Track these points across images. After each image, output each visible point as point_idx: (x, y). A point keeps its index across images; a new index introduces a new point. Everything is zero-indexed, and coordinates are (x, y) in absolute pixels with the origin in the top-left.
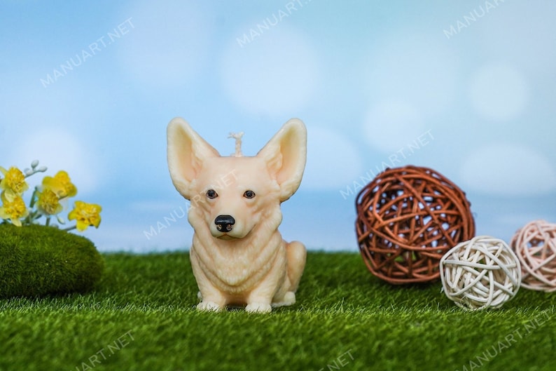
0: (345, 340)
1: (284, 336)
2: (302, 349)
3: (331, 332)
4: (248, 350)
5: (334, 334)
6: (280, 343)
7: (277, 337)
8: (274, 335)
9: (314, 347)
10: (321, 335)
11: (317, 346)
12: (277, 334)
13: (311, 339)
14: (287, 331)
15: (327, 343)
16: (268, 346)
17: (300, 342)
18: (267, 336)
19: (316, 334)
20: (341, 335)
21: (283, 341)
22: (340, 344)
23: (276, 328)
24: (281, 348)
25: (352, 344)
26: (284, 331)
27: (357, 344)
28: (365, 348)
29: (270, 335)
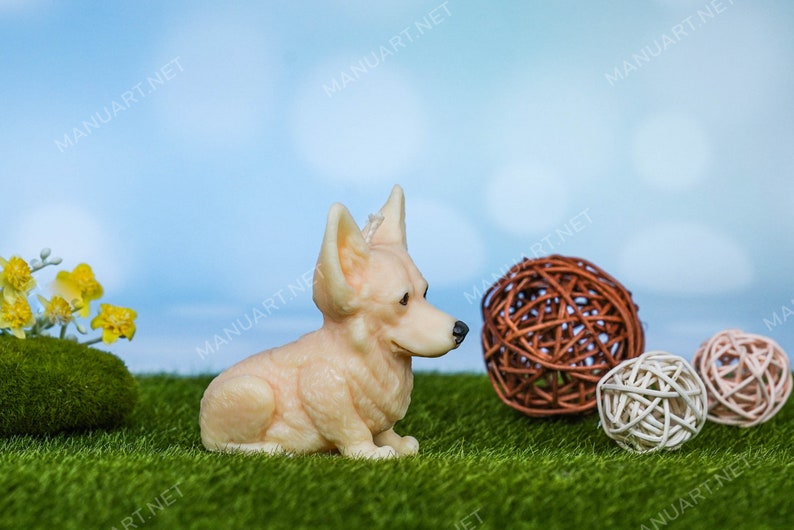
0: (466, 495)
1: (382, 490)
2: (407, 506)
3: (447, 484)
4: (333, 509)
5: (451, 488)
6: (377, 500)
7: (373, 491)
8: (369, 489)
9: (423, 505)
10: (433, 488)
11: (429, 502)
12: (373, 487)
13: (420, 494)
14: (387, 484)
15: (440, 498)
16: (361, 503)
17: (404, 497)
18: (359, 491)
19: (427, 486)
20: (460, 488)
21: (382, 496)
22: (459, 502)
23: (372, 479)
24: (379, 506)
25: (476, 501)
26: (382, 483)
27: (482, 501)
28: (493, 507)
29: (363, 490)
